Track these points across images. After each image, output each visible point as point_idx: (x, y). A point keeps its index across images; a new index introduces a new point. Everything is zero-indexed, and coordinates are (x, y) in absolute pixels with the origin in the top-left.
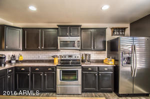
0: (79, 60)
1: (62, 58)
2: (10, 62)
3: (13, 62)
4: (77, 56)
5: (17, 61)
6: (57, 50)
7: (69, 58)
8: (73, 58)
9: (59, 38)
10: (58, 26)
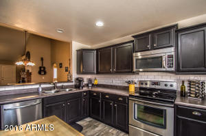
0: (174, 92)
1: (142, 86)
2: (87, 85)
3: (90, 85)
4: (169, 84)
5: (93, 85)
6: (132, 72)
7: (153, 87)
8: (162, 87)
9: (134, 54)
10: (133, 37)
